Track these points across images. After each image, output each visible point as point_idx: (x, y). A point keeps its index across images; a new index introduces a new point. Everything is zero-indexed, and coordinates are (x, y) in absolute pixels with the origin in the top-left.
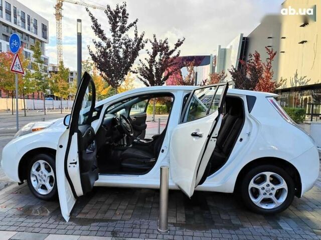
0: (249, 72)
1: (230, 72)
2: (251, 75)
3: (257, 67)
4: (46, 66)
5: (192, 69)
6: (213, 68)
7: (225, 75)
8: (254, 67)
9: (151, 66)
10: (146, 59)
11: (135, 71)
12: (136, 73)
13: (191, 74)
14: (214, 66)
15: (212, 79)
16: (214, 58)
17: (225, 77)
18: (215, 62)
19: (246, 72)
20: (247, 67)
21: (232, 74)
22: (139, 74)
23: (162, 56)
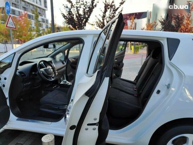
0: (174, 21)
1: (160, 21)
2: (175, 22)
3: (180, 17)
4: (47, 24)
5: (133, 21)
6: (149, 20)
7: (157, 24)
8: (178, 16)
9: (103, 20)
10: (100, 15)
11: (93, 24)
12: (94, 25)
13: (132, 24)
14: (149, 18)
15: (147, 27)
16: (150, 13)
17: (156, 25)
18: (150, 16)
19: (171, 20)
20: (172, 17)
21: (161, 22)
22: (96, 26)
23: (111, 12)
